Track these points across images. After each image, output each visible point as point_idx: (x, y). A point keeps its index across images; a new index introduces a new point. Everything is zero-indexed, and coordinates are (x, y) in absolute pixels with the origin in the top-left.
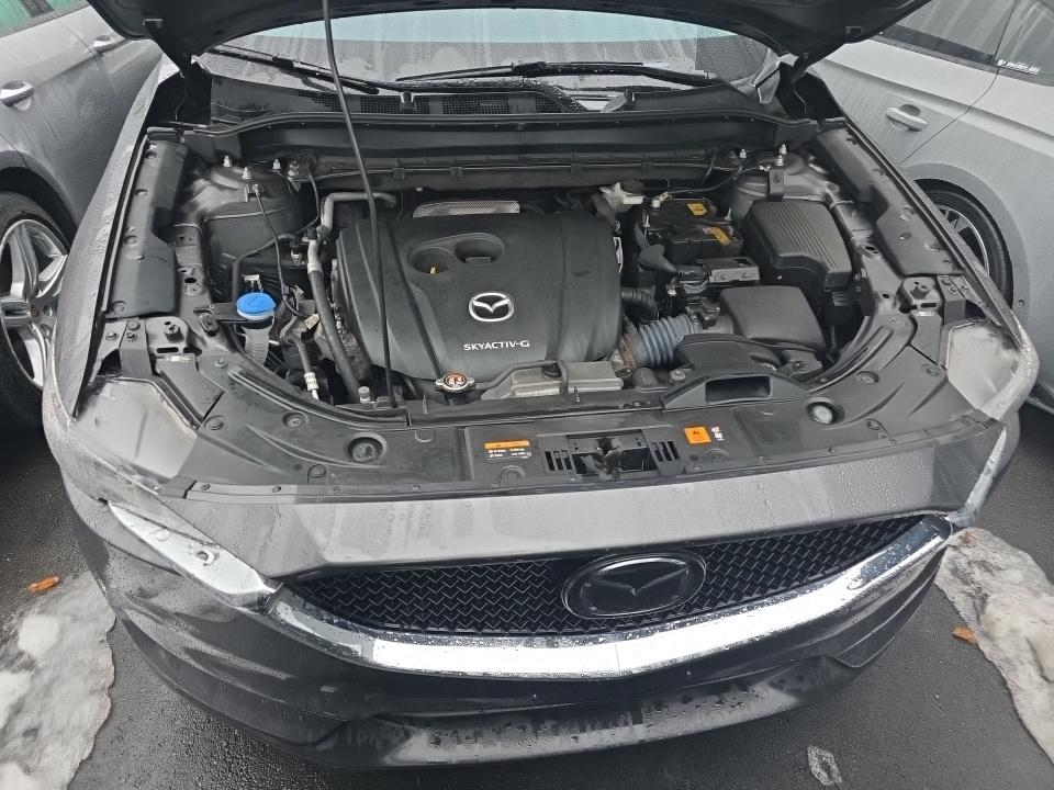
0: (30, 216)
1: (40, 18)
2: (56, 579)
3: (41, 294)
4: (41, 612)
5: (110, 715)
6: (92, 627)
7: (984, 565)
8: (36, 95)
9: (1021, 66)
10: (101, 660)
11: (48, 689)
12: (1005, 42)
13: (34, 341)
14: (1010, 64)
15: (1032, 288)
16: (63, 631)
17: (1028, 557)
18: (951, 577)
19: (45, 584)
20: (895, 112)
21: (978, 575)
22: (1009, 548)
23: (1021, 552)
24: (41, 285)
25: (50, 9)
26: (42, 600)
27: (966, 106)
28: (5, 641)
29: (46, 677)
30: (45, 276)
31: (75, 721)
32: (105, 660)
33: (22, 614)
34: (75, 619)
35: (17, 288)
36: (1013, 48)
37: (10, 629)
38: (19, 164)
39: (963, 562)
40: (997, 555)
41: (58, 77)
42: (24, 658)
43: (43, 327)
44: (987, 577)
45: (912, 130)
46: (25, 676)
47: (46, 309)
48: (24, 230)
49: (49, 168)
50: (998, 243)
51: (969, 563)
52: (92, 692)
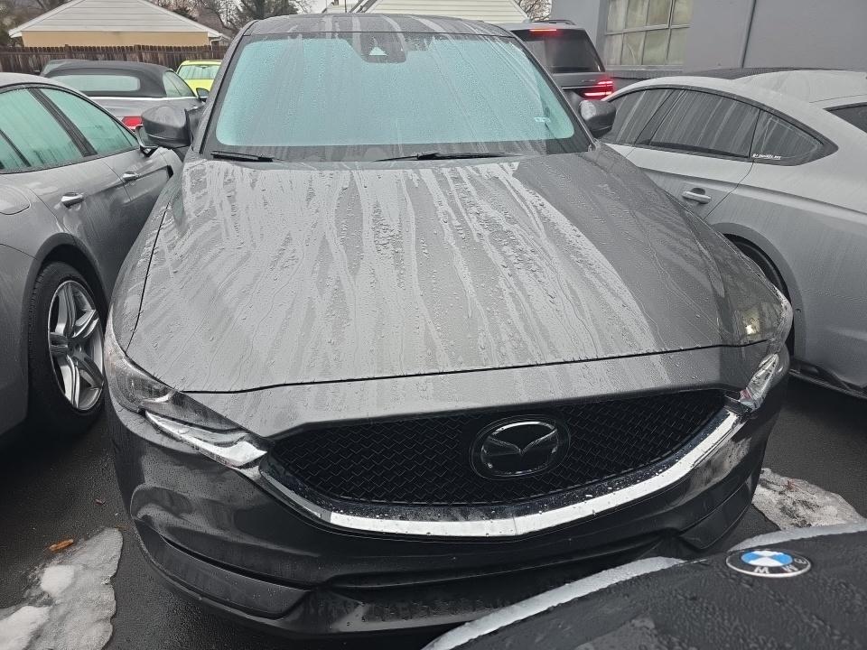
0: (74, 279)
1: (89, 157)
2: (72, 541)
3: (75, 335)
4: (60, 564)
5: (111, 638)
6: (99, 573)
7: (805, 503)
8: (84, 203)
9: (769, 157)
10: (105, 597)
11: (63, 619)
12: (756, 141)
13: (67, 367)
14: (761, 156)
15: (804, 299)
16: (76, 576)
17: (839, 497)
18: (781, 514)
19: (62, 545)
20: (689, 193)
21: (802, 511)
22: (823, 492)
23: (833, 494)
24: (77, 329)
25: (96, 153)
26: (60, 556)
27: (735, 184)
28: (29, 587)
29: (62, 611)
30: (79, 323)
31: (84, 642)
32: (109, 596)
33: (44, 566)
34: (86, 567)
35: (60, 328)
36: (761, 144)
37: (34, 577)
38: (72, 242)
39: (789, 503)
40: (814, 496)
41: (98, 194)
42: (45, 597)
43: (74, 359)
44: (809, 512)
45: (702, 203)
46: (45, 609)
47: (77, 347)
48: (70, 287)
49: (90, 250)
50: (774, 271)
51: (794, 503)
52: (99, 621)
